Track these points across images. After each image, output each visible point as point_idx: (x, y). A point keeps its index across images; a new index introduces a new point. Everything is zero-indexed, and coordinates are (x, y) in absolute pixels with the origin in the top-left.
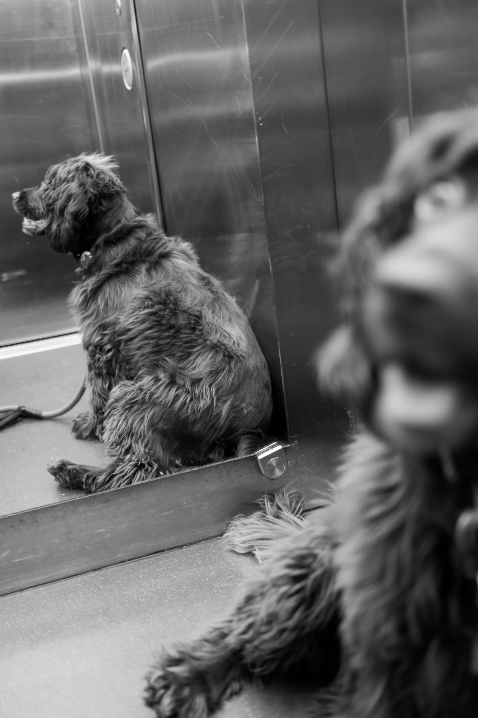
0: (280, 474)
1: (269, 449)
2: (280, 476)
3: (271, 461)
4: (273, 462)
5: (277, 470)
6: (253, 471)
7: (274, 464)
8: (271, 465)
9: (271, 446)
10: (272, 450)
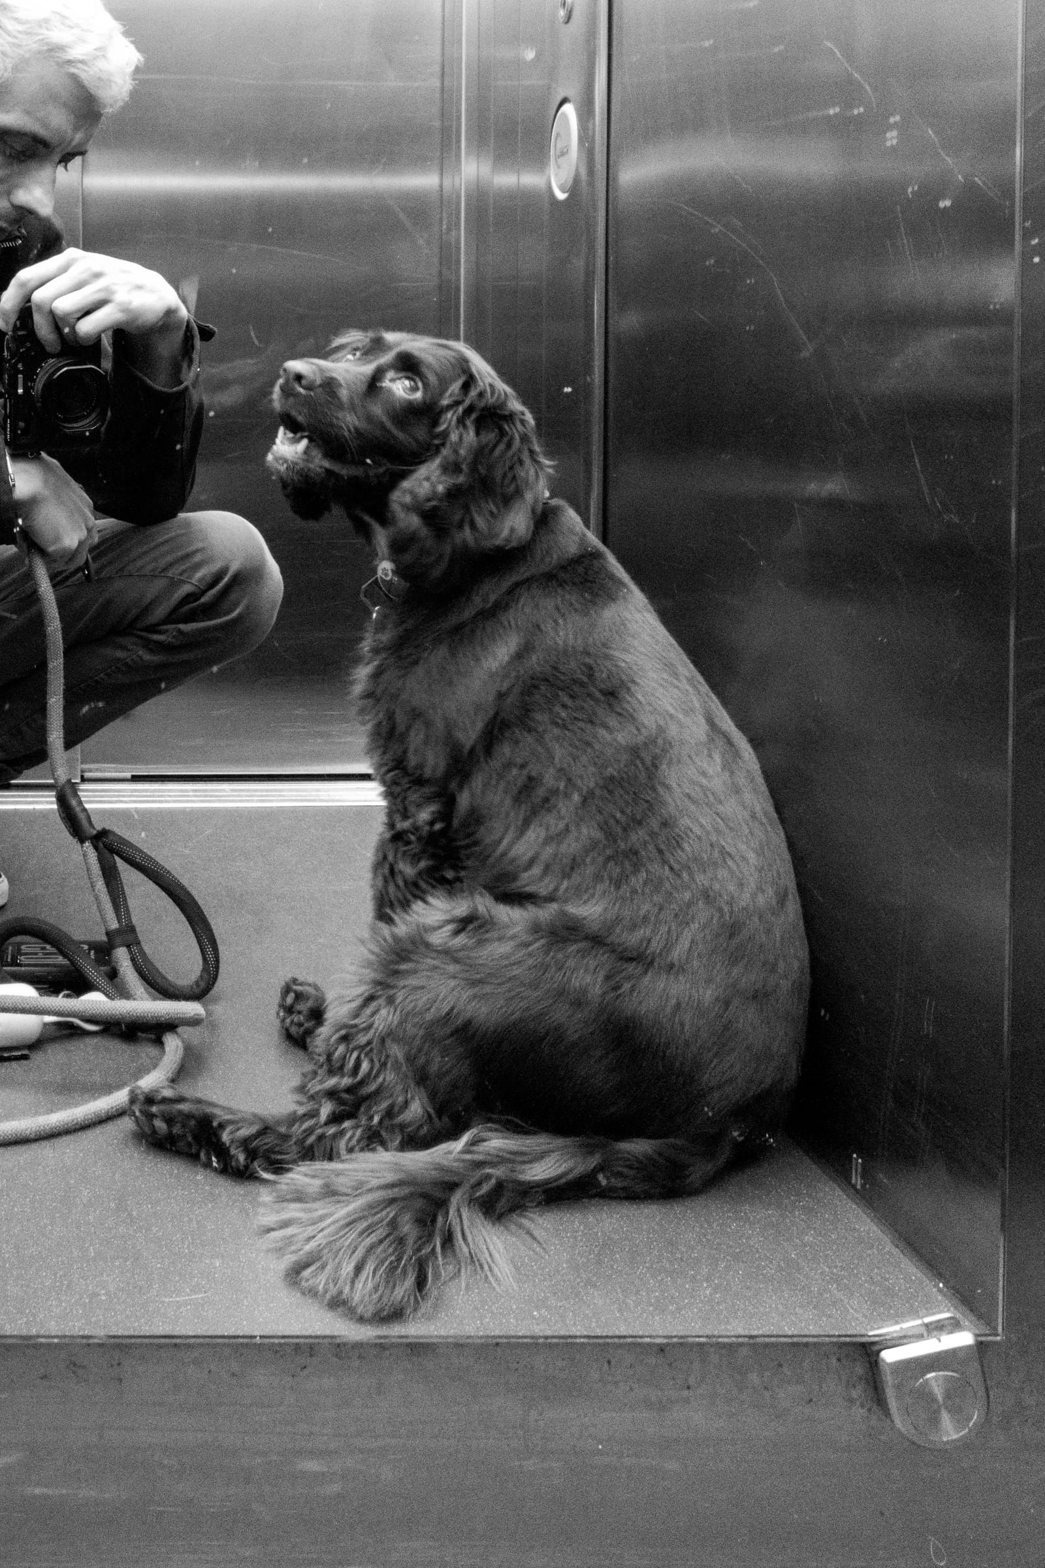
0: (955, 1437)
1: (925, 1334)
2: (953, 1441)
3: (927, 1380)
4: (933, 1384)
5: (946, 1419)
6: (855, 1394)
7: (938, 1392)
8: (924, 1395)
9: (931, 1323)
10: (934, 1341)
